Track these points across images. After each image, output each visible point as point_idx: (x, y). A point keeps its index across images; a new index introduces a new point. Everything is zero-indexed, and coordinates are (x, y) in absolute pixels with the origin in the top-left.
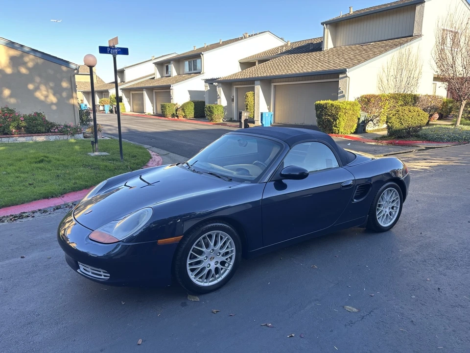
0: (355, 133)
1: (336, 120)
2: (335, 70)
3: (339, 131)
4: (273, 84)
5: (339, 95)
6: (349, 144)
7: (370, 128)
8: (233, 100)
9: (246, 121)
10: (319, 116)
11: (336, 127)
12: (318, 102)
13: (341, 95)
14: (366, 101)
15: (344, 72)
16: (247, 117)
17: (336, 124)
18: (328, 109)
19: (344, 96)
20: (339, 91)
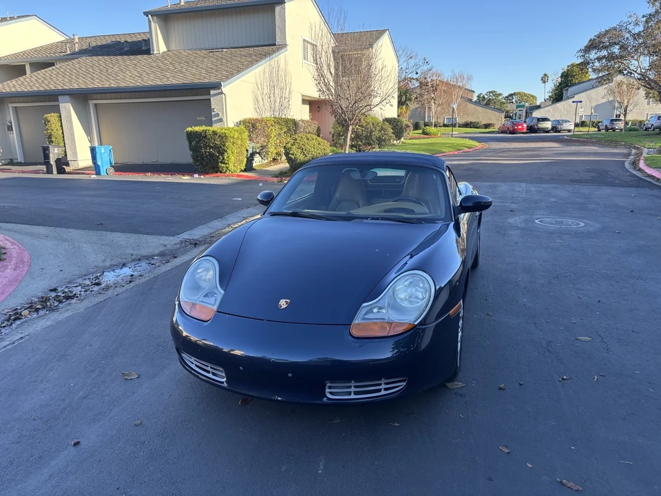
0: (245, 170)
1: (222, 154)
2: (204, 84)
3: (227, 168)
4: (92, 103)
5: (213, 119)
6: (261, 184)
8: (10, 128)
9: (58, 161)
10: (195, 150)
11: (224, 163)
12: (189, 129)
13: (217, 118)
14: (251, 126)
15: (217, 86)
16: (59, 155)
17: (223, 159)
18: (209, 139)
19: (221, 120)
20: (213, 113)
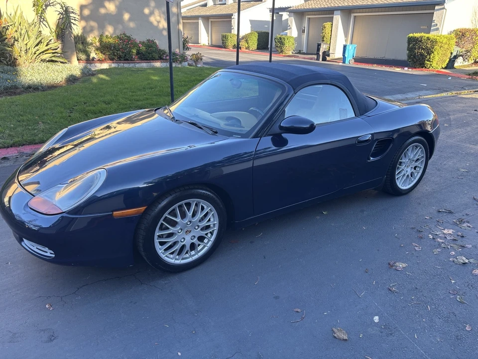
0: (446, 68)
1: (430, 55)
2: (432, 1)
3: (431, 65)
4: (353, 15)
5: (432, 28)
6: (450, 78)
7: (459, 63)
8: (304, 31)
10: (411, 50)
11: (429, 61)
12: (411, 35)
13: (434, 28)
14: (461, 35)
15: (442, 3)
16: (325, 49)
17: (430, 58)
18: (423, 43)
19: (437, 29)
20: (433, 24)
